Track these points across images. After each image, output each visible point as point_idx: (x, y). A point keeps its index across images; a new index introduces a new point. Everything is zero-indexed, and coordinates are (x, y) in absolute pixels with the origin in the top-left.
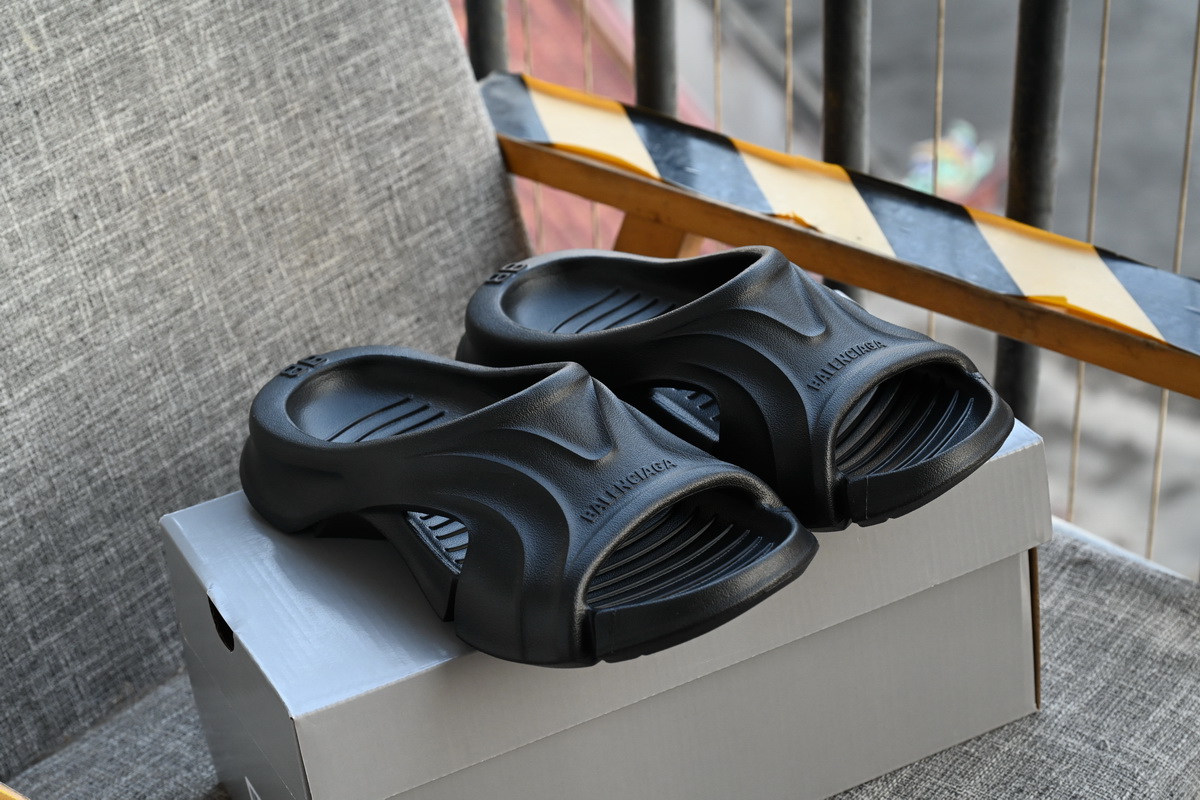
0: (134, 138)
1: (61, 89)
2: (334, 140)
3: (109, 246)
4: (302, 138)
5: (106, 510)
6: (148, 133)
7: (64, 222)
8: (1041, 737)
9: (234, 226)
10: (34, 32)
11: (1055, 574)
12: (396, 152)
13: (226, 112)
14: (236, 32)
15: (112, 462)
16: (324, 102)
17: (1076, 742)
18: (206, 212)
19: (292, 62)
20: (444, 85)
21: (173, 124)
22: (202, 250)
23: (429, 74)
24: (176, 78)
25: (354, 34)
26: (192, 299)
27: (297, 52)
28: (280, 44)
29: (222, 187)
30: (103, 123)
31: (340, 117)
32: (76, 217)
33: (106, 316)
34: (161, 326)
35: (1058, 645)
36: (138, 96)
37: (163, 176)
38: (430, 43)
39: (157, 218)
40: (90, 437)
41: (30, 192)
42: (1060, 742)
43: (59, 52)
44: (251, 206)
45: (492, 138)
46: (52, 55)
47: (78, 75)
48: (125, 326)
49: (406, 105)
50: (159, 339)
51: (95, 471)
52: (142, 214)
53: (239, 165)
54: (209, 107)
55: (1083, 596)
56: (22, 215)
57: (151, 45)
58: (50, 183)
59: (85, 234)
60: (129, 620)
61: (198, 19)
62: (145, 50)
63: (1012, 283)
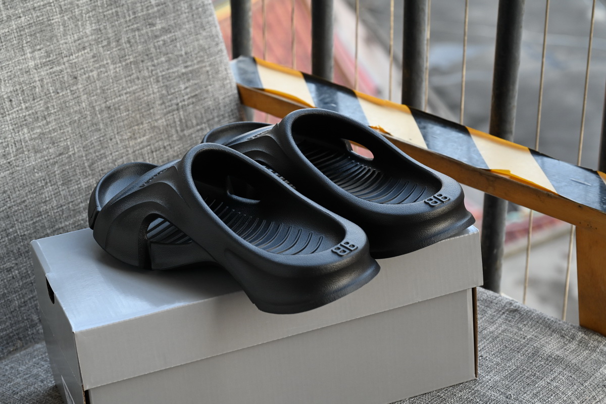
0: (44, 64)
1: (8, 35)
2: (150, 77)
3: (27, 117)
4: (133, 74)
5: (15, 251)
6: (52, 62)
7: (5, 103)
8: (478, 391)
9: (94, 114)
11: (499, 315)
12: (183, 86)
13: (94, 57)
14: (102, 17)
15: (20, 227)
16: (146, 57)
17: (496, 394)
18: (80, 105)
19: (130, 35)
20: (210, 55)
21: (65, 59)
22: (76, 125)
23: (203, 49)
24: (69, 37)
25: (164, 25)
26: (69, 149)
27: (133, 30)
28: (125, 26)
29: (89, 94)
30: (29, 55)
31: (154, 66)
32: (11, 101)
33: (23, 152)
34: (51, 161)
35: (495, 348)
36: (48, 44)
37: (58, 85)
38: (204, 33)
39: (53, 106)
40: (9, 213)
42: (488, 394)
43: (9, 17)
44: (103, 105)
45: (234, 86)
46: (5, 18)
47: (18, 30)
48: (32, 159)
49: (189, 63)
50: (50, 167)
51: (11, 230)
52: (46, 103)
53: (98, 84)
54: (85, 53)
55: (511, 326)
57: (57, 19)
59: (15, 110)
60: (22, 309)
61: (83, 8)
62: (54, 21)
63: (484, 163)
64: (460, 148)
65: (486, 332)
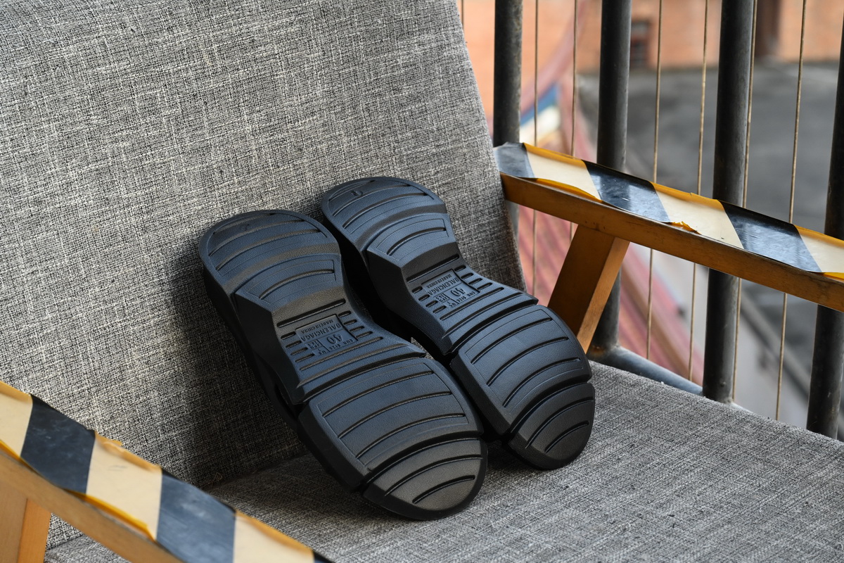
0: (263, 130)
1: (223, 91)
2: (391, 156)
3: (239, 194)
4: (371, 150)
6: (273, 129)
7: (214, 174)
8: (799, 540)
10: (211, 53)
11: (830, 461)
12: (432, 171)
13: (324, 125)
14: (337, 76)
17: (821, 544)
18: (303, 185)
19: (370, 101)
20: (468, 134)
21: (289, 126)
23: (459, 125)
24: (295, 98)
25: (412, 91)
27: (374, 96)
28: (363, 89)
29: (316, 172)
30: (246, 117)
31: (397, 142)
32: (221, 172)
35: (823, 495)
36: (270, 105)
37: (279, 157)
38: (462, 106)
41: (195, 150)
42: (811, 543)
43: (224, 68)
45: (498, 175)
46: (220, 70)
47: (234, 85)
49: (442, 142)
52: (263, 178)
53: (328, 160)
54: (313, 120)
56: (188, 164)
57: (282, 74)
58: (208, 147)
59: (226, 183)
60: (224, 433)
61: (314, 64)
62: (278, 77)
63: (816, 266)
64: (784, 249)
65: (812, 477)
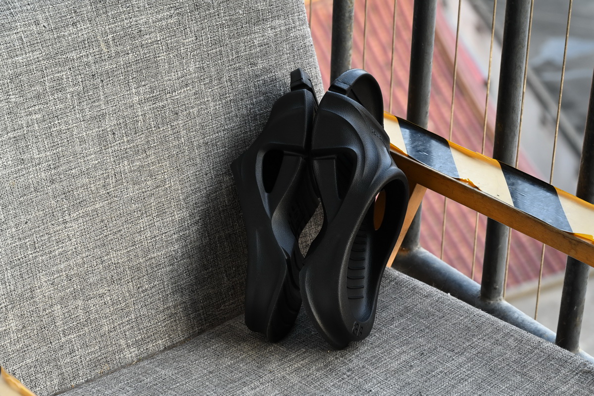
0: (148, 100)
1: (116, 71)
3: (128, 150)
4: (232, 111)
5: (108, 278)
6: (156, 99)
7: (108, 135)
9: (191, 149)
10: (107, 42)
11: (572, 376)
13: (195, 94)
14: (206, 56)
15: (115, 255)
16: (245, 96)
18: (178, 141)
19: (232, 74)
21: (168, 96)
22: (174, 159)
24: (173, 74)
26: (165, 182)
27: (235, 69)
28: (227, 65)
29: (189, 130)
30: (134, 90)
32: (114, 133)
33: (122, 184)
34: (148, 193)
36: (153, 80)
37: (160, 120)
39: (154, 140)
40: (105, 241)
41: (93, 118)
43: (117, 53)
44: (201, 141)
46: (113, 54)
47: (125, 66)
48: (131, 190)
50: (147, 199)
51: (106, 258)
52: (147, 137)
53: (198, 120)
54: (187, 90)
55: (583, 388)
56: (88, 129)
57: (163, 56)
58: (104, 115)
59: (118, 142)
60: (112, 334)
61: (188, 47)
62: (160, 58)
63: (569, 226)
